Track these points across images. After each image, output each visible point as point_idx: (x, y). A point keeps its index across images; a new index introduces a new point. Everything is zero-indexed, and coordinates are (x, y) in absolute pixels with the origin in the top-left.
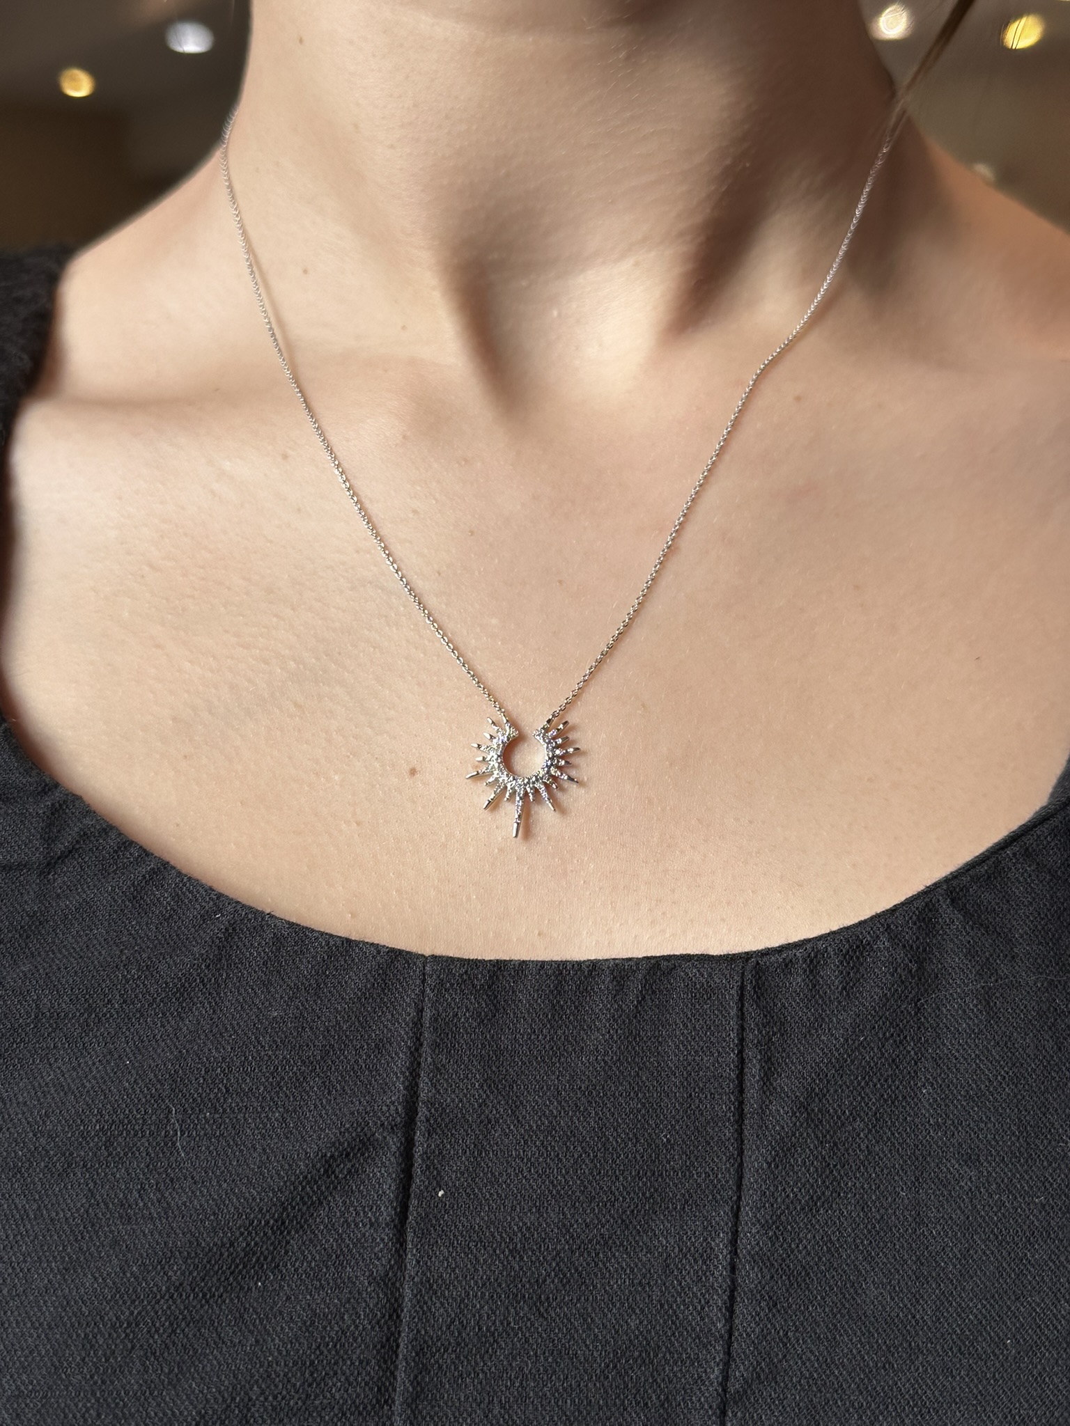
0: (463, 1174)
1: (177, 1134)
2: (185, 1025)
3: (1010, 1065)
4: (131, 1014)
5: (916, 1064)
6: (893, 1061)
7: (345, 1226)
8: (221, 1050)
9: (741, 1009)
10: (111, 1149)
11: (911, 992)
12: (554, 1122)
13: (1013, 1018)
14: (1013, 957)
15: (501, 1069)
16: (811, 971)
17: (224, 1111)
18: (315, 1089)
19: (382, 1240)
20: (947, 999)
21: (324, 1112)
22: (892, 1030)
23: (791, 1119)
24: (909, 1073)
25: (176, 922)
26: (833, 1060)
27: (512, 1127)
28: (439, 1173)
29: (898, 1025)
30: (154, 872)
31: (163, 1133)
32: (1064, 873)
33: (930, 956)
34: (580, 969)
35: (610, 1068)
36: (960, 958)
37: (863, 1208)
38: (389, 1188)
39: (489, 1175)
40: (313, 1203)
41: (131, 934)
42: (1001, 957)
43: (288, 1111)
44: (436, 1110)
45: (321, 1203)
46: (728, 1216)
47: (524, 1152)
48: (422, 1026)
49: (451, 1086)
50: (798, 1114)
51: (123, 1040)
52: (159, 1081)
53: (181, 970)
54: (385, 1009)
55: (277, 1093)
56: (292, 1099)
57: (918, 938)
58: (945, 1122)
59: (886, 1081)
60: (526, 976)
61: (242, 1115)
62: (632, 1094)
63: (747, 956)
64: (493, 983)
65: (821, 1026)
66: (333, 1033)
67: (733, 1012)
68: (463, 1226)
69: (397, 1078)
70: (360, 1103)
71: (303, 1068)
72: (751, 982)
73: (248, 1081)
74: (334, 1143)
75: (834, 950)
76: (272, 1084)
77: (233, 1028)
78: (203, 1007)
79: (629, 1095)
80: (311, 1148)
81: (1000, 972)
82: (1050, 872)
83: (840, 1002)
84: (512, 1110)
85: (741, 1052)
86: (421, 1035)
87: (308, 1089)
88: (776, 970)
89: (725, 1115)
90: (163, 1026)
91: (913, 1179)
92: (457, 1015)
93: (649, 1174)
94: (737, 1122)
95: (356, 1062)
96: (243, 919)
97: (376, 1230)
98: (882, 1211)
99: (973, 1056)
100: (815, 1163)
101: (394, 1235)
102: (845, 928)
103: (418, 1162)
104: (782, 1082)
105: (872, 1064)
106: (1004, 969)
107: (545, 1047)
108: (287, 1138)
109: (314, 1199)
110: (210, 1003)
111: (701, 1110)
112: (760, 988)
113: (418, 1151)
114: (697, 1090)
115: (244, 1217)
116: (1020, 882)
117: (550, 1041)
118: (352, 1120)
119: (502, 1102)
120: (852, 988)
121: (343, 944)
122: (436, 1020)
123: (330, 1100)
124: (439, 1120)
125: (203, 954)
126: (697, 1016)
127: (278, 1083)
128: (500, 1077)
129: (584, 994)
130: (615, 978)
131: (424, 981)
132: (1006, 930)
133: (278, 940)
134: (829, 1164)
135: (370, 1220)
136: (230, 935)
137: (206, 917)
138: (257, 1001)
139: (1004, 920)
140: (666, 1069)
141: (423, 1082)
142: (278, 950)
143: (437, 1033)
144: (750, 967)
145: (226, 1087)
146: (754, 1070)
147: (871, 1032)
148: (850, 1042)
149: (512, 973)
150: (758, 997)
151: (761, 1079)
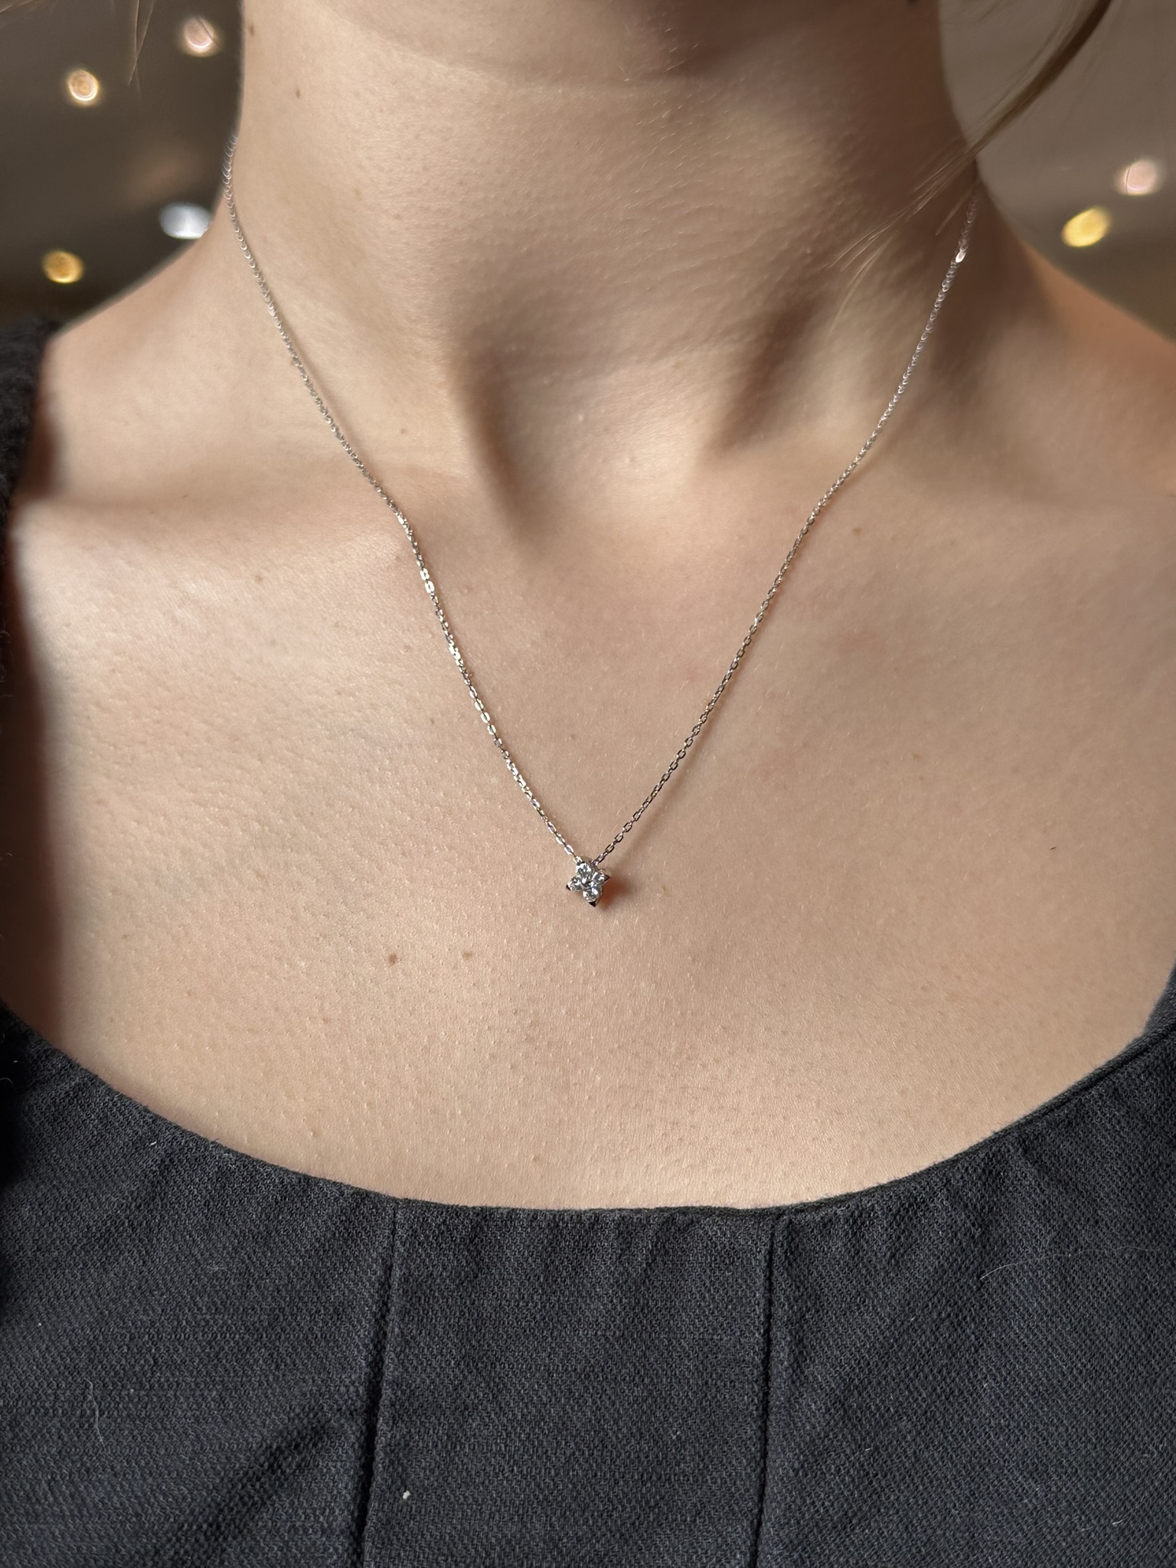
0: (432, 1471)
1: (94, 1414)
2: (109, 1279)
3: (1088, 1355)
4: (46, 1264)
5: (976, 1351)
6: (949, 1347)
7: (292, 1532)
8: (150, 1312)
9: (769, 1279)
10: (17, 1430)
11: (972, 1263)
12: (543, 1410)
13: (1094, 1297)
14: (1097, 1222)
15: (482, 1342)
16: (854, 1234)
17: (152, 1387)
18: (261, 1362)
19: (336, 1550)
20: (1016, 1272)
21: (269, 1392)
22: (949, 1309)
23: (824, 1417)
24: (968, 1362)
25: (103, 1151)
26: (877, 1345)
27: (493, 1416)
28: (404, 1470)
29: (956, 1303)
30: (80, 1088)
31: (78, 1412)
32: (1160, 1120)
33: (998, 1217)
34: (580, 1222)
35: (613, 1346)
36: (1032, 1222)
37: (907, 1528)
38: (345, 1487)
39: (464, 1474)
40: (254, 1504)
41: (49, 1165)
42: (1082, 1221)
43: (227, 1389)
44: (403, 1393)
45: (264, 1504)
46: (747, 1533)
47: (506, 1446)
48: (390, 1287)
49: (422, 1363)
50: (832, 1411)
51: (36, 1295)
52: (74, 1349)
53: (107, 1211)
54: (347, 1265)
55: (216, 1366)
56: (232, 1375)
57: (983, 1197)
58: (1009, 1425)
59: (940, 1372)
60: (515, 1228)
61: (172, 1392)
62: (637, 1379)
63: (778, 1213)
64: (476, 1236)
65: (864, 1302)
66: (284, 1294)
67: (760, 1281)
68: (431, 1536)
69: (359, 1351)
70: (314, 1381)
71: (247, 1336)
72: (782, 1245)
73: (181, 1351)
74: (281, 1433)
75: (882, 1209)
76: (208, 1356)
77: (165, 1284)
78: (132, 1257)
79: (634, 1380)
80: (253, 1437)
81: (1080, 1239)
82: (1143, 1118)
83: (887, 1273)
84: (493, 1395)
85: (767, 1331)
86: (388, 1298)
87: (252, 1361)
88: (812, 1231)
89: (747, 1409)
90: (83, 1279)
91: (967, 1492)
92: (432, 1274)
93: (654, 1478)
94: (761, 1416)
95: (311, 1330)
96: (183, 1148)
97: (328, 1538)
98: (930, 1532)
99: (1045, 1343)
100: (852, 1471)
101: (350, 1544)
102: (896, 1181)
103: (380, 1455)
104: (815, 1370)
105: (924, 1351)
106: (1085, 1237)
107: (535, 1318)
108: (226, 1423)
109: (256, 1499)
110: (140, 1252)
111: (718, 1401)
112: (792, 1253)
113: (381, 1442)
114: (714, 1376)
115: (172, 1520)
116: (1107, 1130)
117: (541, 1310)
118: (304, 1403)
119: (483, 1385)
120: (903, 1256)
121: (300, 1182)
122: (407, 1281)
123: (278, 1377)
124: (407, 1404)
125: (133, 1192)
126: (717, 1285)
127: (217, 1355)
128: (481, 1353)
129: (584, 1252)
130: (621, 1233)
131: (393, 1232)
132: (1089, 1188)
133: (223, 1174)
134: (868, 1473)
135: (322, 1526)
136: (167, 1168)
137: (140, 1144)
138: (196, 1251)
139: (1087, 1176)
140: (679, 1349)
141: (389, 1357)
142: (223, 1187)
143: (407, 1297)
144: (781, 1225)
145: (154, 1358)
146: (782, 1354)
147: (923, 1311)
148: (898, 1323)
149: (499, 1223)
150: (790, 1264)
151: (791, 1365)
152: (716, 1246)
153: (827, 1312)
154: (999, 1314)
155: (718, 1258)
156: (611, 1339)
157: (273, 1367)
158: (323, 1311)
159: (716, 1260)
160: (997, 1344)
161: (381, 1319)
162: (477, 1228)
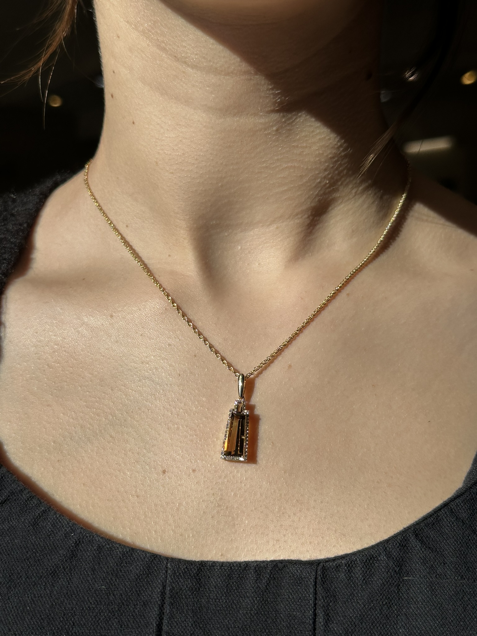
2: (55, 590)
3: (441, 618)
5: (397, 617)
6: (387, 616)
8: (71, 604)
9: (315, 589)
11: (395, 582)
15: (202, 616)
16: (349, 571)
22: (386, 601)
24: (394, 622)
25: (53, 538)
26: (358, 615)
29: (389, 598)
30: (43, 512)
32: (469, 522)
33: (405, 563)
34: (240, 567)
35: (253, 617)
36: (419, 565)
41: (32, 543)
42: (439, 564)
48: (165, 594)
49: (178, 625)
51: (26, 596)
52: (42, 619)
53: (54, 562)
54: (148, 585)
59: (383, 626)
60: (215, 569)
62: (263, 630)
63: (319, 562)
64: (199, 573)
65: (353, 598)
67: (312, 590)
69: (153, 620)
71: (109, 614)
72: (320, 576)
75: (360, 560)
76: (94, 622)
77: (77, 592)
78: (64, 581)
81: (438, 571)
82: (462, 521)
83: (362, 586)
85: (315, 610)
86: (165, 598)
88: (332, 570)
90: (45, 590)
92: (182, 589)
95: (134, 611)
96: (83, 537)
99: (424, 613)
104: (334, 626)
105: (376, 617)
110: (67, 579)
112: (324, 578)
116: (448, 526)
117: (225, 603)
120: (368, 579)
121: (130, 550)
122: (172, 591)
123: (122, 630)
125: (64, 554)
126: (295, 592)
127: (98, 621)
128: (201, 620)
129: (242, 579)
130: (256, 571)
131: (166, 572)
133: (100, 548)
136: (78, 544)
137: (67, 535)
138: (89, 579)
139: (440, 545)
140: (280, 618)
141: (165, 621)
142: (100, 553)
143: (172, 598)
144: (319, 568)
145: (73, 623)
146: (321, 620)
147: (376, 602)
148: (367, 607)
149: (208, 567)
150: (324, 583)
151: (324, 624)
152: (294, 576)
153: (338, 602)
154: (406, 602)
155: (295, 581)
156: (253, 614)
157: (119, 627)
158: (139, 604)
159: (294, 582)
160: (405, 614)
161: (161, 607)
162: (200, 570)
